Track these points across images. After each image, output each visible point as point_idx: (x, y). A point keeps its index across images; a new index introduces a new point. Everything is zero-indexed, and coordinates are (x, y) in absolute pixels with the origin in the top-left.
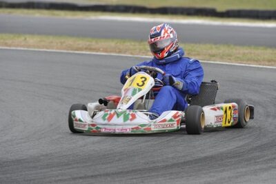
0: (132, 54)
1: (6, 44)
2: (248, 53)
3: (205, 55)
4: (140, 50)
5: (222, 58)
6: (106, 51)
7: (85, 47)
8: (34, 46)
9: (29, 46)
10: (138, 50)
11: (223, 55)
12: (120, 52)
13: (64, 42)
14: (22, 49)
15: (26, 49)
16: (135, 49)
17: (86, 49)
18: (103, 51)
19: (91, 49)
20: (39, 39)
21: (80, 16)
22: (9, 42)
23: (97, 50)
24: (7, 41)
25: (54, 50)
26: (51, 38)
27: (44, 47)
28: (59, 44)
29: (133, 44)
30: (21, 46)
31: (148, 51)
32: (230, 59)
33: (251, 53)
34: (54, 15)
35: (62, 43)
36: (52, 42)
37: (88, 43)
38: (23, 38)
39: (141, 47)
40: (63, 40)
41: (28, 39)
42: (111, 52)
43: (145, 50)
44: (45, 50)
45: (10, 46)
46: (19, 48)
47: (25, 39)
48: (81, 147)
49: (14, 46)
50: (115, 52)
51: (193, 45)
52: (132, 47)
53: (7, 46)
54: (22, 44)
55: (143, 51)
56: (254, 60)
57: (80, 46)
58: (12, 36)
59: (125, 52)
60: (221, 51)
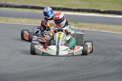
1: (12, 22)
2: (116, 28)
3: (98, 28)
5: (105, 29)
8: (24, 23)
9: (22, 23)
11: (106, 28)
13: (37, 22)
14: (19, 24)
15: (20, 24)
20: (26, 20)
22: (14, 21)
24: (12, 21)
25: (33, 25)
26: (32, 20)
27: (28, 23)
28: (35, 22)
30: (19, 23)
32: (109, 30)
33: (118, 28)
35: (36, 22)
36: (32, 21)
38: (20, 20)
40: (36, 21)
41: (22, 20)
44: (29, 25)
45: (14, 22)
46: (18, 24)
47: (21, 20)
48: (43, 68)
49: (16, 23)
51: (92, 24)
53: (13, 23)
54: (19, 22)
56: (119, 31)
58: (15, 18)
60: (105, 27)
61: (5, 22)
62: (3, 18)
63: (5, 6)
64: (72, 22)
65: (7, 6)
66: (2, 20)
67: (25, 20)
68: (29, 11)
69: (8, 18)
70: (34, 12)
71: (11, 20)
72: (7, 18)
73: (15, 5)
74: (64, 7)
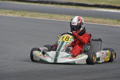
0: (109, 24)
1: (56, 19)
4: (113, 23)
6: (98, 23)
7: (89, 21)
9: (66, 20)
10: (111, 23)
12: (104, 23)
14: (63, 21)
15: (64, 21)
16: (110, 23)
17: (90, 22)
18: (97, 23)
19: (92, 22)
21: (88, 9)
22: (58, 18)
23: (95, 22)
24: (57, 17)
29: (110, 20)
31: (116, 23)
34: (78, 8)
37: (90, 19)
39: (113, 22)
41: (66, 17)
42: (100, 23)
43: (115, 23)
45: (58, 19)
47: (65, 17)
49: (60, 19)
50: (102, 23)
52: (109, 22)
54: (63, 19)
55: (114, 24)
57: (87, 20)
58: (59, 15)
59: (106, 24)
61: (50, 18)
62: (48, 14)
63: (51, 3)
64: (115, 20)
65: (52, 3)
66: (46, 17)
67: (69, 17)
68: (73, 8)
69: (53, 15)
70: (79, 9)
71: (55, 17)
72: (51, 15)
73: (61, 2)
74: (108, 4)
